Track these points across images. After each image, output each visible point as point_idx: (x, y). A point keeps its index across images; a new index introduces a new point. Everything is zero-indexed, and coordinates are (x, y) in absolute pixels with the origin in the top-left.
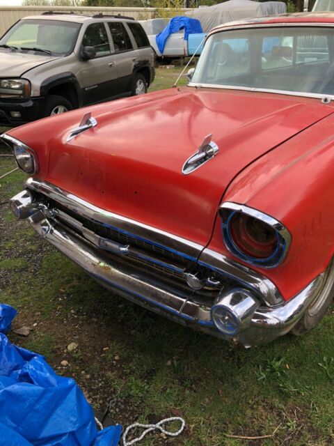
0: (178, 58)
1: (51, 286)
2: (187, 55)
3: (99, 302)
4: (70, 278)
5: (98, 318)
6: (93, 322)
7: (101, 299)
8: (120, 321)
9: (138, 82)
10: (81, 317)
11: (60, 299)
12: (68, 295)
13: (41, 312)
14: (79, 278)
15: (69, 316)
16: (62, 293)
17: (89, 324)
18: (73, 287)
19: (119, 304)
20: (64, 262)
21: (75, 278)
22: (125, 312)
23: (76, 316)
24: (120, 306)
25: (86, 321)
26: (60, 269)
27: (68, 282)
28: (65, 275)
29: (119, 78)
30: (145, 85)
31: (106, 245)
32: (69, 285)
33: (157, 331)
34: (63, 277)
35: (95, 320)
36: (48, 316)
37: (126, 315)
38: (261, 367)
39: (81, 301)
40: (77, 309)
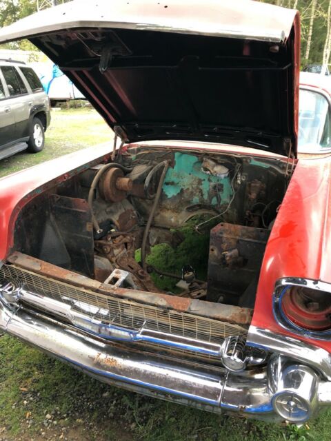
0: (64, 101)
1: (7, 386)
2: (73, 98)
3: (78, 395)
4: (29, 369)
5: (83, 418)
6: (79, 425)
7: (79, 390)
8: (111, 415)
9: (35, 127)
10: (62, 421)
11: (25, 402)
12: (34, 393)
13: (6, 425)
14: (40, 368)
15: (46, 425)
16: (25, 394)
17: (76, 428)
18: (38, 381)
19: (102, 393)
20: (13, 349)
21: (34, 368)
22: (114, 402)
23: (55, 422)
24: (105, 395)
25: (71, 426)
26: (11, 360)
27: (28, 375)
28: (20, 367)
29: (16, 123)
30: (42, 129)
31: (110, 333)
32: (30, 380)
33: (160, 418)
34: (19, 371)
35: (80, 421)
36: (17, 430)
37: (116, 405)
38: (284, 435)
39: (54, 398)
40: (53, 412)
